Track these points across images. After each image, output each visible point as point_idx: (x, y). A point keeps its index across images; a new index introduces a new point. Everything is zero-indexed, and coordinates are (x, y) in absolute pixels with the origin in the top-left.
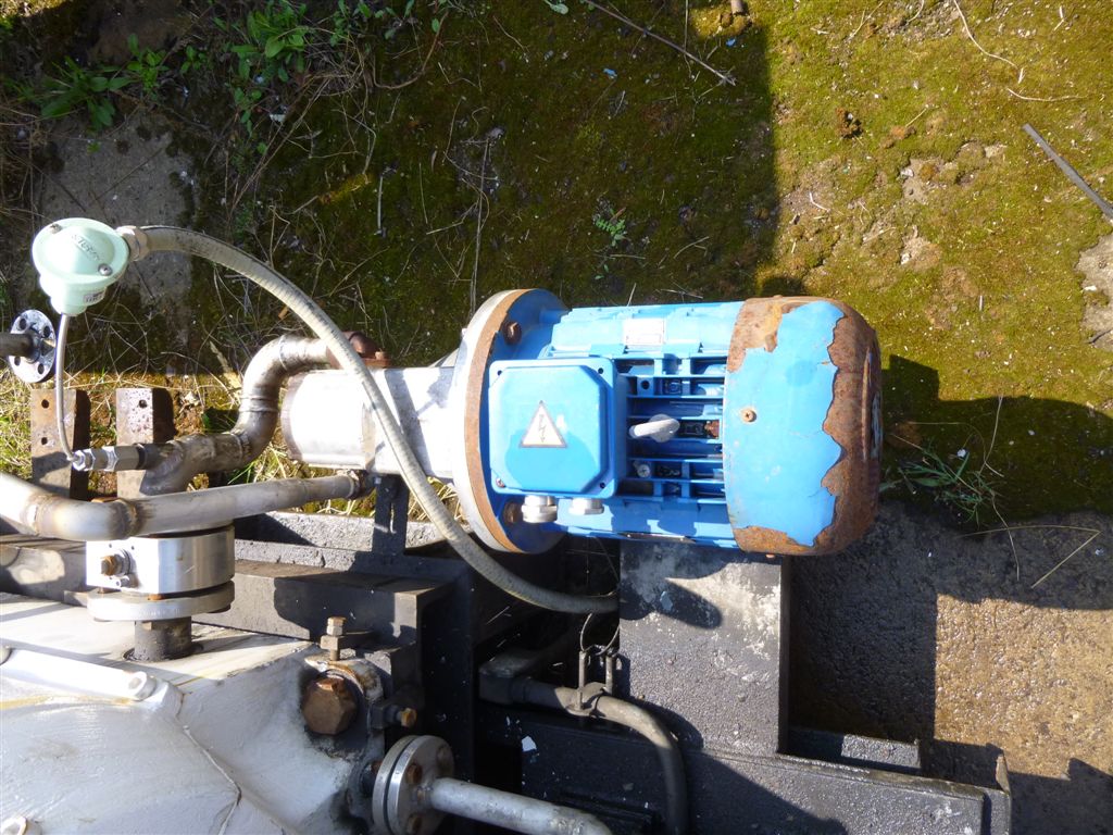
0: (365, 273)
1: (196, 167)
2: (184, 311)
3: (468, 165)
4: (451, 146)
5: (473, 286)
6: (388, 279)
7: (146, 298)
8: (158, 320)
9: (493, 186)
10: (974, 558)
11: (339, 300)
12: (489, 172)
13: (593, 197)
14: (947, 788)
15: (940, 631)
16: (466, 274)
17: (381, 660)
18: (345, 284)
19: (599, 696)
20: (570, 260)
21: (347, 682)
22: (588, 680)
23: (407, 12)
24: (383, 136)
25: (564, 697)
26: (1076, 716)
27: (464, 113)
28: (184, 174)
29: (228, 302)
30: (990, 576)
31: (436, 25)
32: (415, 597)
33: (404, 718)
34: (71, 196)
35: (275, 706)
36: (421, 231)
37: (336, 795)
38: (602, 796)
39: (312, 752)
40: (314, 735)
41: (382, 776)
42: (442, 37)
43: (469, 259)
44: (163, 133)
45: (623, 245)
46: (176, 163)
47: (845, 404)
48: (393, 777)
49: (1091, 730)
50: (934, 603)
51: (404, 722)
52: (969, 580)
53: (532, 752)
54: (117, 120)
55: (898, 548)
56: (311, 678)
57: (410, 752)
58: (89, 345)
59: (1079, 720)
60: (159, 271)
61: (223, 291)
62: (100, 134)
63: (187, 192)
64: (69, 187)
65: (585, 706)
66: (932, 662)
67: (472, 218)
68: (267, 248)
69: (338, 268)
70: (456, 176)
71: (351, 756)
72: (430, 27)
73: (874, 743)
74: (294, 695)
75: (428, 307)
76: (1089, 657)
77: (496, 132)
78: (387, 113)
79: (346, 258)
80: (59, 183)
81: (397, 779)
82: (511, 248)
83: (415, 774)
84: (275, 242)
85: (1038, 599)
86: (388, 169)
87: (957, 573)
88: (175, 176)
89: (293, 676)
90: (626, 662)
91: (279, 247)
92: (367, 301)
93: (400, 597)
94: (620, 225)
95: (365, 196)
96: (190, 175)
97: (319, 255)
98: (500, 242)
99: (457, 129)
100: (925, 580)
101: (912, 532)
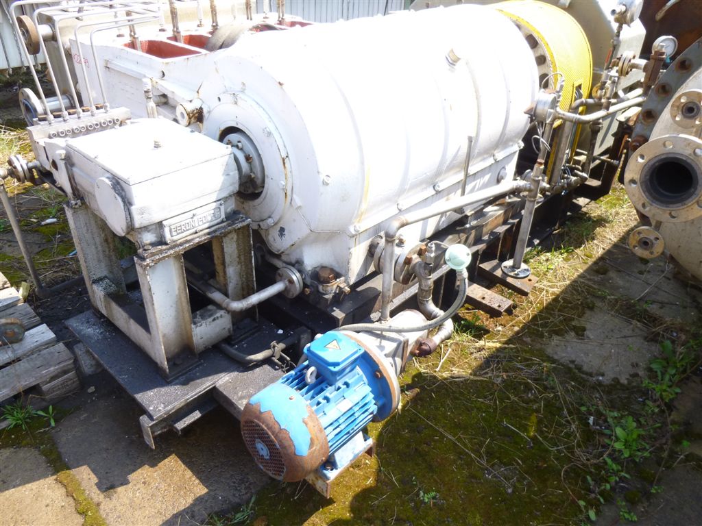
0: (494, 409)
1: (600, 384)
2: (538, 346)
3: (506, 472)
4: (519, 471)
5: (453, 439)
6: (484, 415)
7: (555, 338)
8: (542, 336)
9: (487, 474)
10: (206, 509)
11: (491, 394)
12: (495, 476)
13: (448, 500)
14: (165, 414)
15: (197, 481)
16: (459, 439)
17: (329, 297)
18: (495, 400)
19: (274, 353)
20: (430, 474)
21: (329, 283)
22: (281, 356)
23: (599, 496)
24: (547, 451)
25: (282, 346)
26: (138, 494)
27: (530, 485)
28: (601, 378)
29: (526, 360)
30: (196, 509)
31: (582, 503)
32: (340, 318)
33: (308, 291)
34: (628, 337)
35: (338, 263)
36: (492, 437)
37: (303, 262)
38: (250, 339)
39: (319, 264)
40: (323, 267)
41: (298, 275)
42: (574, 502)
43: (465, 445)
44: (628, 382)
45: (418, 495)
46: (608, 378)
47: (271, 423)
48: (296, 277)
49: (131, 495)
50: (206, 487)
51: (306, 289)
52: (201, 502)
53: (278, 331)
54: (650, 370)
55: (232, 491)
56: (337, 276)
57: (298, 286)
58: (553, 310)
59: (136, 494)
60: (564, 347)
61: (532, 360)
62: (649, 361)
63: (591, 375)
64: (634, 338)
65: (274, 347)
66: (192, 471)
67: (480, 457)
68: (537, 384)
69: (504, 402)
70: (505, 464)
71: (310, 272)
72: (583, 500)
73: (192, 421)
74: (338, 270)
75: (459, 420)
76: (147, 512)
77: (510, 491)
78: (557, 459)
79: (506, 407)
80: (639, 336)
81: (294, 278)
82: (454, 461)
83: (291, 282)
84: (536, 388)
85: (175, 516)
86: (532, 445)
87: (207, 501)
88: (603, 375)
89: (343, 272)
90: (276, 369)
91: (533, 389)
92: (482, 403)
93: (344, 315)
94: (426, 500)
95: (526, 429)
96: (598, 380)
97: (516, 399)
98: (461, 459)
99: (525, 479)
100: (215, 490)
101: (231, 499)
